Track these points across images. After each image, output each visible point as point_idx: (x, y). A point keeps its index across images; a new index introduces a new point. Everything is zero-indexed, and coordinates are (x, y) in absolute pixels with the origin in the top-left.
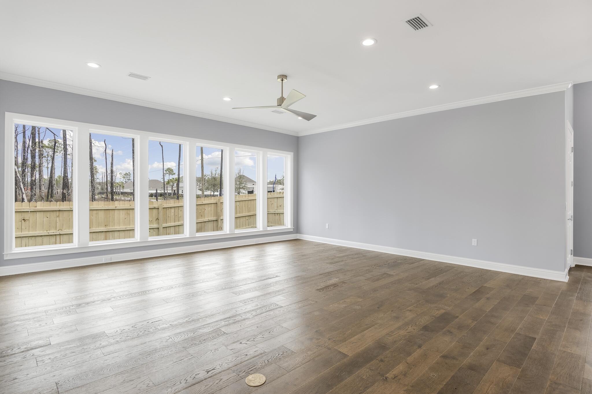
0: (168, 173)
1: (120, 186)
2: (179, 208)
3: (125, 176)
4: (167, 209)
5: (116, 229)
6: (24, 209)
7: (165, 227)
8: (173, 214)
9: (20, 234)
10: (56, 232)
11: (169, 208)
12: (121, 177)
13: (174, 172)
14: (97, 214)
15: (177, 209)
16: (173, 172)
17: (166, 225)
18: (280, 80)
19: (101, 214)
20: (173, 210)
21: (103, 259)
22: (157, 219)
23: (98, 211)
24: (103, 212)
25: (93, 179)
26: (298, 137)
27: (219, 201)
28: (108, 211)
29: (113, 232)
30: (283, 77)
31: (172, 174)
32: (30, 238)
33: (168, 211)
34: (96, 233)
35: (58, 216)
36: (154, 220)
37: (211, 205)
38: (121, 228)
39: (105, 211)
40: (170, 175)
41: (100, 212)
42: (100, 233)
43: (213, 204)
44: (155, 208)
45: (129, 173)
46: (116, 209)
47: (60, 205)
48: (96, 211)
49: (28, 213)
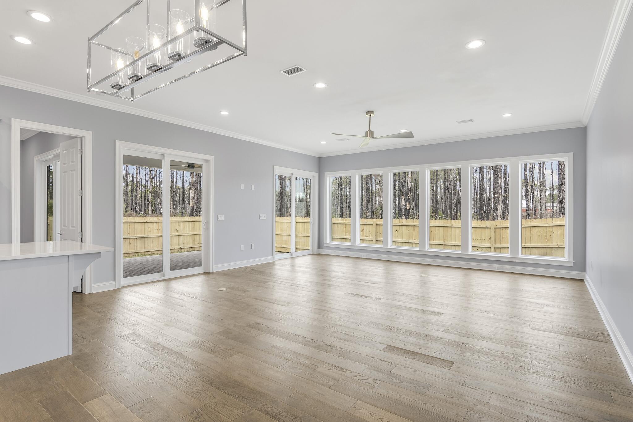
4: (502, 229)
5: (452, 243)
6: (397, 224)
7: (499, 248)
9: (395, 240)
11: (503, 229)
14: (438, 230)
17: (499, 246)
18: (368, 116)
23: (439, 228)
28: (447, 228)
29: (450, 246)
30: (370, 113)
32: (400, 243)
34: (437, 245)
35: (414, 230)
36: (487, 239)
38: (456, 243)
42: (440, 245)
44: (487, 228)
46: (452, 226)
47: (415, 222)
48: (437, 227)
49: (399, 226)
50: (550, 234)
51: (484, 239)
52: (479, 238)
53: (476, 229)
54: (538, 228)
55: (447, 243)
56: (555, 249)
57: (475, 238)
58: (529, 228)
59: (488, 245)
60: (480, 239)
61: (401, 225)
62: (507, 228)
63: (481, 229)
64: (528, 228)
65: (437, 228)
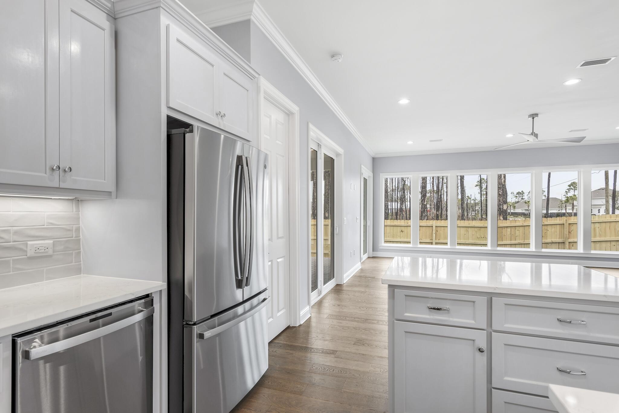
0: (573, 188)
1: (510, 206)
2: (516, 228)
3: (517, 195)
4: (503, 228)
8: (509, 233)
11: (505, 228)
12: (513, 197)
15: (513, 229)
17: (501, 243)
18: (531, 119)
20: (509, 230)
25: (463, 202)
27: (566, 222)
30: (533, 116)
33: (504, 230)
37: (555, 226)
43: (559, 225)
45: (522, 191)
50: (545, 232)
53: (480, 228)
56: (549, 244)
62: (508, 227)
64: (526, 227)
65: (442, 228)
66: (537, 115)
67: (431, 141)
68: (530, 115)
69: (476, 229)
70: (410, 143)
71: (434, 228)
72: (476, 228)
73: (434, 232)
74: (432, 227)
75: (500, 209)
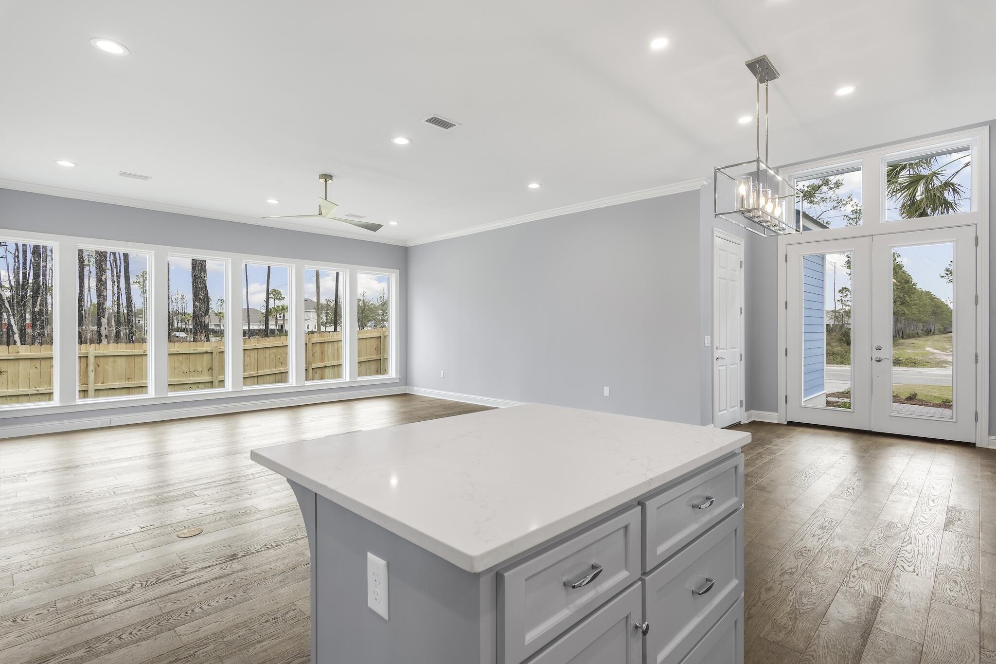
0: (273, 297)
10: (50, 389)
13: (283, 296)
14: (114, 362)
16: (281, 295)
18: (322, 181)
19: (122, 362)
21: (99, 422)
22: (211, 369)
23: (115, 358)
24: (124, 359)
26: (407, 247)
28: (133, 357)
30: (327, 177)
31: (279, 299)
36: (206, 370)
39: (127, 357)
40: (277, 301)
41: (119, 359)
44: (206, 353)
49: (6, 362)
51: (201, 370)
52: (192, 369)
53: (187, 356)
54: (272, 349)
55: (133, 384)
57: (185, 371)
58: (262, 350)
59: (207, 378)
60: (195, 371)
61: (14, 358)
63: (196, 355)
64: (260, 350)
65: (111, 359)
66: (331, 177)
67: (123, 174)
68: (322, 175)
69: (180, 358)
70: (66, 164)
71: (92, 359)
72: (181, 355)
73: (91, 367)
74: (85, 359)
75: (202, 322)
